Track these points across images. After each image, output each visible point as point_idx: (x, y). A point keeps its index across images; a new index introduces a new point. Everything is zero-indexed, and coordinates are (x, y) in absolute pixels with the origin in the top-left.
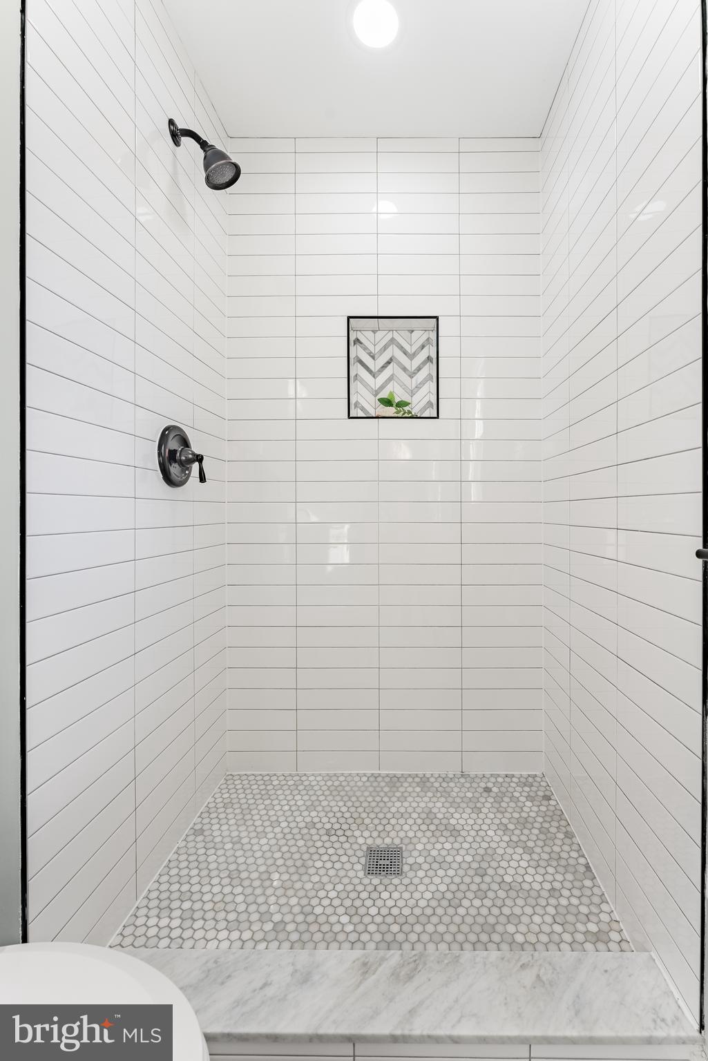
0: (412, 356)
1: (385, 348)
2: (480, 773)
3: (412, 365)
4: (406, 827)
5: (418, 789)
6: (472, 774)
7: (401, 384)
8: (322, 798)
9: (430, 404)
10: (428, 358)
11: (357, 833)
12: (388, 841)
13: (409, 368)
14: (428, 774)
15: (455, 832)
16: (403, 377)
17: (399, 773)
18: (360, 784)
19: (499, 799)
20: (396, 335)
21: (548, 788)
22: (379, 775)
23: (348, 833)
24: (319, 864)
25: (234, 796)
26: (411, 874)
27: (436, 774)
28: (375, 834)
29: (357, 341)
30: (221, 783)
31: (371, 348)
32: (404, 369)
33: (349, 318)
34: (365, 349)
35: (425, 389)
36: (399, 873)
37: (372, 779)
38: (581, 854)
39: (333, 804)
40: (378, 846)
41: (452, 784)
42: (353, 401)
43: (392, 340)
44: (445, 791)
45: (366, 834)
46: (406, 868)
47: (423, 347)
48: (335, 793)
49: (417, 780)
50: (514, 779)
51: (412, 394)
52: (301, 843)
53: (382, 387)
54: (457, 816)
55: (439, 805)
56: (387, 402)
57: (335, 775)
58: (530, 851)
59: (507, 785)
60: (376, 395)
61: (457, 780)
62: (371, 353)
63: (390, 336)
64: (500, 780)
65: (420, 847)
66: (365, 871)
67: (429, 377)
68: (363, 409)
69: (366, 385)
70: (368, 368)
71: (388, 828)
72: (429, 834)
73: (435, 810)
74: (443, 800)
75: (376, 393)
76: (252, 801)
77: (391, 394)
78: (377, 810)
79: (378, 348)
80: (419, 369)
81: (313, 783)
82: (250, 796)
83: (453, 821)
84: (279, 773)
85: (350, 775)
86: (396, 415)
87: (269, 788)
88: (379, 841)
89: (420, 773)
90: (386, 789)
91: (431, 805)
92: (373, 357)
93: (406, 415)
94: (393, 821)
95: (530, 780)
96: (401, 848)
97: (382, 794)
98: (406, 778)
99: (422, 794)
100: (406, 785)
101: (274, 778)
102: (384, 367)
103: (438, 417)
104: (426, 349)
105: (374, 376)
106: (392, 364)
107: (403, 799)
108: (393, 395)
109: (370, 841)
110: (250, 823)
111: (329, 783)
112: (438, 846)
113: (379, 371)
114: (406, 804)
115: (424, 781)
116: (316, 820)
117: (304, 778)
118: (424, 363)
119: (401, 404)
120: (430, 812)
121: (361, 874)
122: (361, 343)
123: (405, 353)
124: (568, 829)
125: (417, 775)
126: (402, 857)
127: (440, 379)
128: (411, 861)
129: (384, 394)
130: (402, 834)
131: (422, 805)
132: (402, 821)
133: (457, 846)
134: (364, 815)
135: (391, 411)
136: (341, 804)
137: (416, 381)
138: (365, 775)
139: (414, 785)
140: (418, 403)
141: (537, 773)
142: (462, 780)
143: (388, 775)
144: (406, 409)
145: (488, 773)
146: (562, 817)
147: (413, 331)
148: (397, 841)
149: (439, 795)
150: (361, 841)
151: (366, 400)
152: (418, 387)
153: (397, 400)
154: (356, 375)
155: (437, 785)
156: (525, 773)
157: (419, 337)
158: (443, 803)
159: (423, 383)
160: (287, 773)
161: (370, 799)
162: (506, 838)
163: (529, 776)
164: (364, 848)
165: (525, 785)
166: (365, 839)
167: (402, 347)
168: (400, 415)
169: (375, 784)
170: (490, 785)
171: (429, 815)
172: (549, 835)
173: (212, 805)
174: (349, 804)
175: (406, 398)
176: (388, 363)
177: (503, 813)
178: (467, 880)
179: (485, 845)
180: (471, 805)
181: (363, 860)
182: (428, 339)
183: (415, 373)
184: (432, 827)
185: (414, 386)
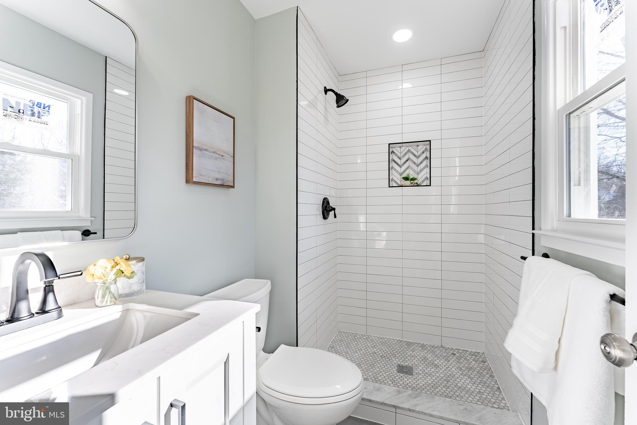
0: (418, 157)
1: (405, 154)
2: (451, 347)
3: (418, 161)
4: (414, 361)
5: (420, 349)
6: (447, 347)
7: (413, 170)
8: (378, 345)
9: (427, 178)
10: (426, 157)
11: (393, 359)
12: (406, 364)
13: (416, 162)
14: (425, 344)
15: (436, 366)
16: (414, 167)
17: (411, 341)
18: (394, 342)
19: (459, 358)
20: (410, 148)
21: (485, 358)
22: (402, 341)
23: (390, 358)
24: (379, 365)
25: (343, 338)
26: (417, 376)
27: (429, 344)
28: (401, 361)
29: (393, 152)
30: (337, 333)
31: (399, 155)
32: (414, 163)
33: (389, 144)
34: (396, 155)
35: (424, 171)
36: (412, 374)
37: (399, 342)
38: (496, 383)
39: (382, 347)
40: (403, 365)
41: (436, 349)
42: (391, 178)
43: (409, 151)
44: (433, 351)
45: (397, 360)
46: (414, 373)
47: (423, 152)
48: (383, 344)
49: (420, 345)
50: (468, 352)
51: (418, 174)
52: (371, 358)
53: (404, 172)
54: (438, 361)
55: (430, 356)
56: (406, 179)
57: (383, 338)
58: (472, 379)
59: (464, 354)
60: (401, 175)
61: (439, 348)
62: (399, 157)
63: (407, 149)
64: (460, 351)
65: (420, 368)
66: (397, 371)
67: (426, 166)
68: (395, 182)
69: (396, 171)
70: (398, 163)
71: (406, 359)
72: (425, 365)
73: (427, 357)
74: (432, 354)
75: (401, 174)
76: (350, 341)
77: (408, 174)
78: (402, 353)
79: (402, 154)
80: (421, 163)
81: (374, 339)
82: (349, 339)
83: (435, 362)
84: (359, 333)
85: (389, 339)
86: (411, 185)
87: (356, 338)
88: (403, 363)
89: (422, 343)
90: (406, 346)
91: (426, 355)
92: (400, 159)
93: (415, 185)
94: (409, 358)
95: (476, 354)
96: (412, 367)
97: (404, 348)
98: (415, 344)
99: (422, 351)
100: (414, 346)
101: (357, 335)
102: (405, 163)
103: (430, 185)
104: (425, 153)
105: (400, 167)
106: (408, 161)
107: (413, 351)
108: (409, 175)
109: (399, 363)
110: (351, 348)
111: (381, 340)
112: (429, 369)
113: (402, 164)
114: (415, 353)
115: (423, 346)
116: (376, 352)
117: (370, 337)
118: (424, 160)
119: (413, 179)
120: (426, 357)
121: (396, 372)
122: (395, 153)
123: (415, 156)
124: (492, 374)
125: (420, 343)
126: (413, 370)
127: (431, 169)
128: (416, 372)
129: (405, 175)
130: (413, 363)
131: (422, 354)
132: (413, 358)
133: (437, 370)
134: (396, 354)
135: (408, 183)
136: (386, 348)
137: (420, 168)
138: (396, 340)
139: (418, 347)
140: (421, 178)
141: (480, 352)
142: (441, 349)
143: (406, 341)
144: (416, 181)
145: (454, 348)
146: (490, 370)
147: (419, 146)
148: (411, 365)
149: (430, 352)
150: (395, 362)
151: (397, 178)
152: (421, 171)
153: (411, 177)
154: (392, 167)
155: (429, 348)
156: (474, 351)
157: (422, 148)
158: (432, 355)
159: (423, 169)
160: (363, 334)
161: (398, 348)
162: (461, 372)
163: (476, 352)
164: (397, 364)
165: (473, 355)
166: (396, 361)
167: (413, 153)
168: (412, 185)
169: (401, 344)
170: (455, 352)
171: (425, 359)
172: (482, 375)
173: (335, 340)
174: (390, 349)
175: (415, 176)
176: (407, 161)
177: (460, 364)
178: (441, 382)
179: (450, 373)
180: (445, 358)
181: (396, 368)
182: (426, 149)
183: (419, 165)
184: (426, 363)
185: (419, 170)
